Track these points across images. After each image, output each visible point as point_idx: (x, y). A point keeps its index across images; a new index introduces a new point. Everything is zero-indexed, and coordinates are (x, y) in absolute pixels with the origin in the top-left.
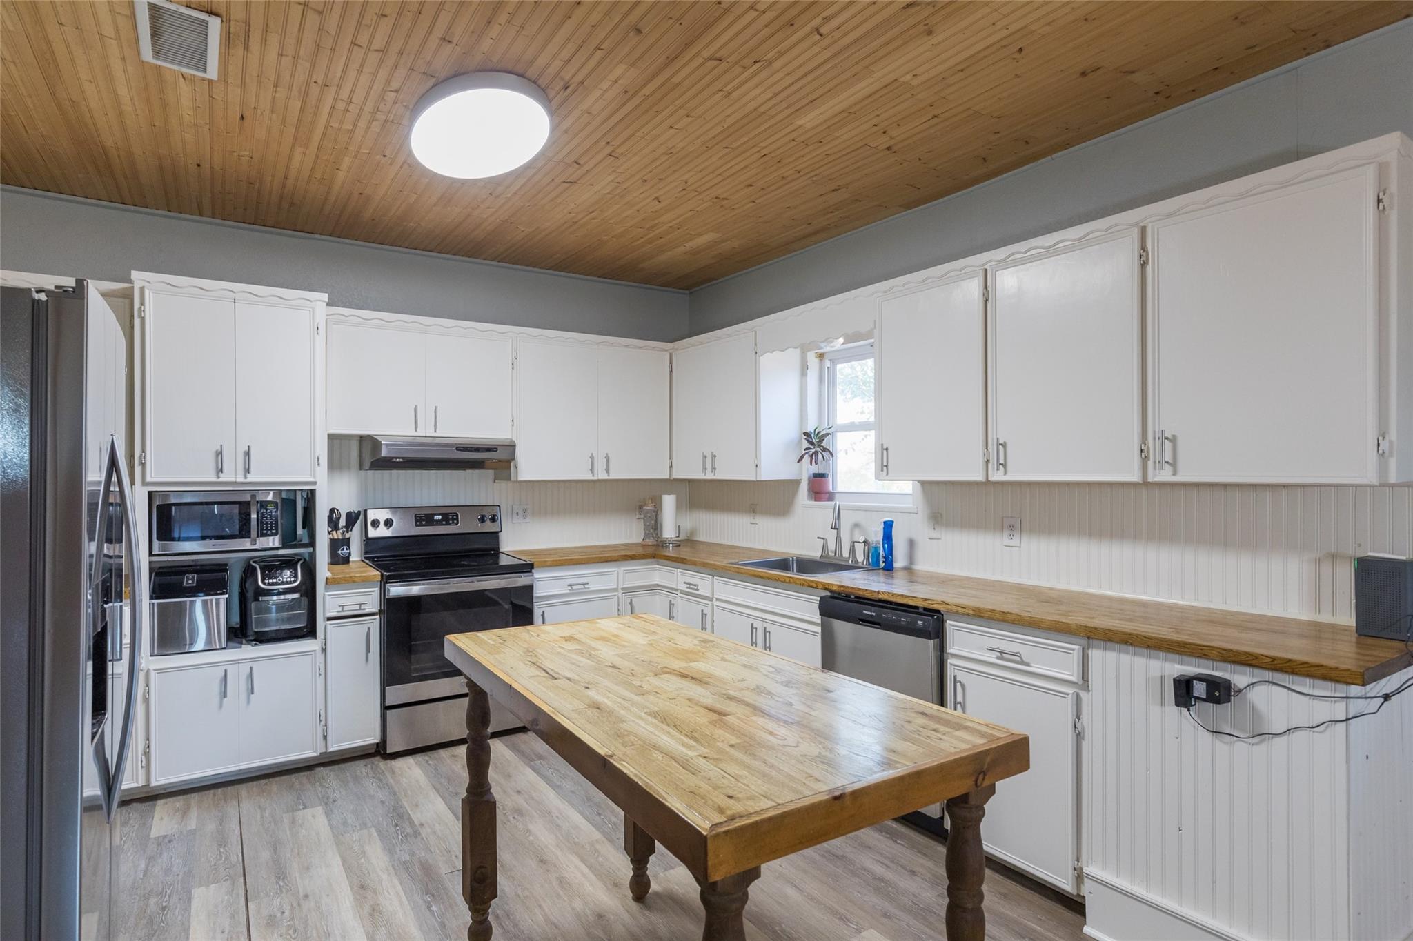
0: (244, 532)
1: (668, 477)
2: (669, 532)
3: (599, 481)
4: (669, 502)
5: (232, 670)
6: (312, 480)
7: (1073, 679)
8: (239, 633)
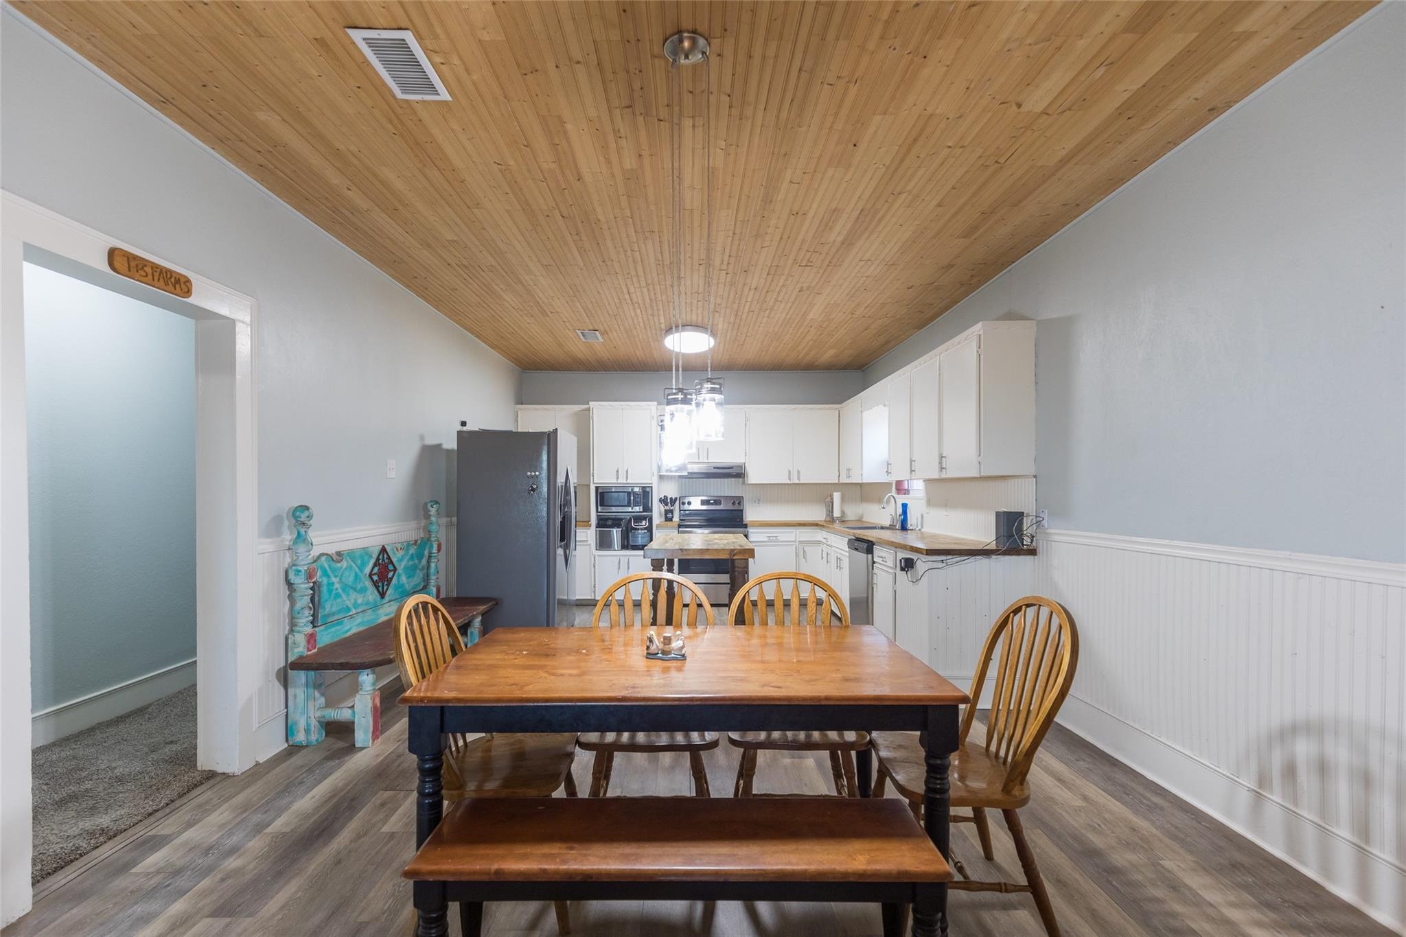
0: (629, 505)
1: (837, 482)
2: (837, 514)
3: (794, 484)
4: (837, 496)
5: (622, 559)
6: (650, 482)
7: (892, 566)
8: (625, 546)
